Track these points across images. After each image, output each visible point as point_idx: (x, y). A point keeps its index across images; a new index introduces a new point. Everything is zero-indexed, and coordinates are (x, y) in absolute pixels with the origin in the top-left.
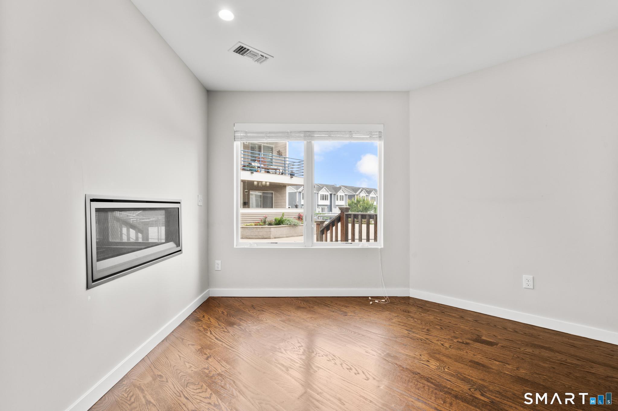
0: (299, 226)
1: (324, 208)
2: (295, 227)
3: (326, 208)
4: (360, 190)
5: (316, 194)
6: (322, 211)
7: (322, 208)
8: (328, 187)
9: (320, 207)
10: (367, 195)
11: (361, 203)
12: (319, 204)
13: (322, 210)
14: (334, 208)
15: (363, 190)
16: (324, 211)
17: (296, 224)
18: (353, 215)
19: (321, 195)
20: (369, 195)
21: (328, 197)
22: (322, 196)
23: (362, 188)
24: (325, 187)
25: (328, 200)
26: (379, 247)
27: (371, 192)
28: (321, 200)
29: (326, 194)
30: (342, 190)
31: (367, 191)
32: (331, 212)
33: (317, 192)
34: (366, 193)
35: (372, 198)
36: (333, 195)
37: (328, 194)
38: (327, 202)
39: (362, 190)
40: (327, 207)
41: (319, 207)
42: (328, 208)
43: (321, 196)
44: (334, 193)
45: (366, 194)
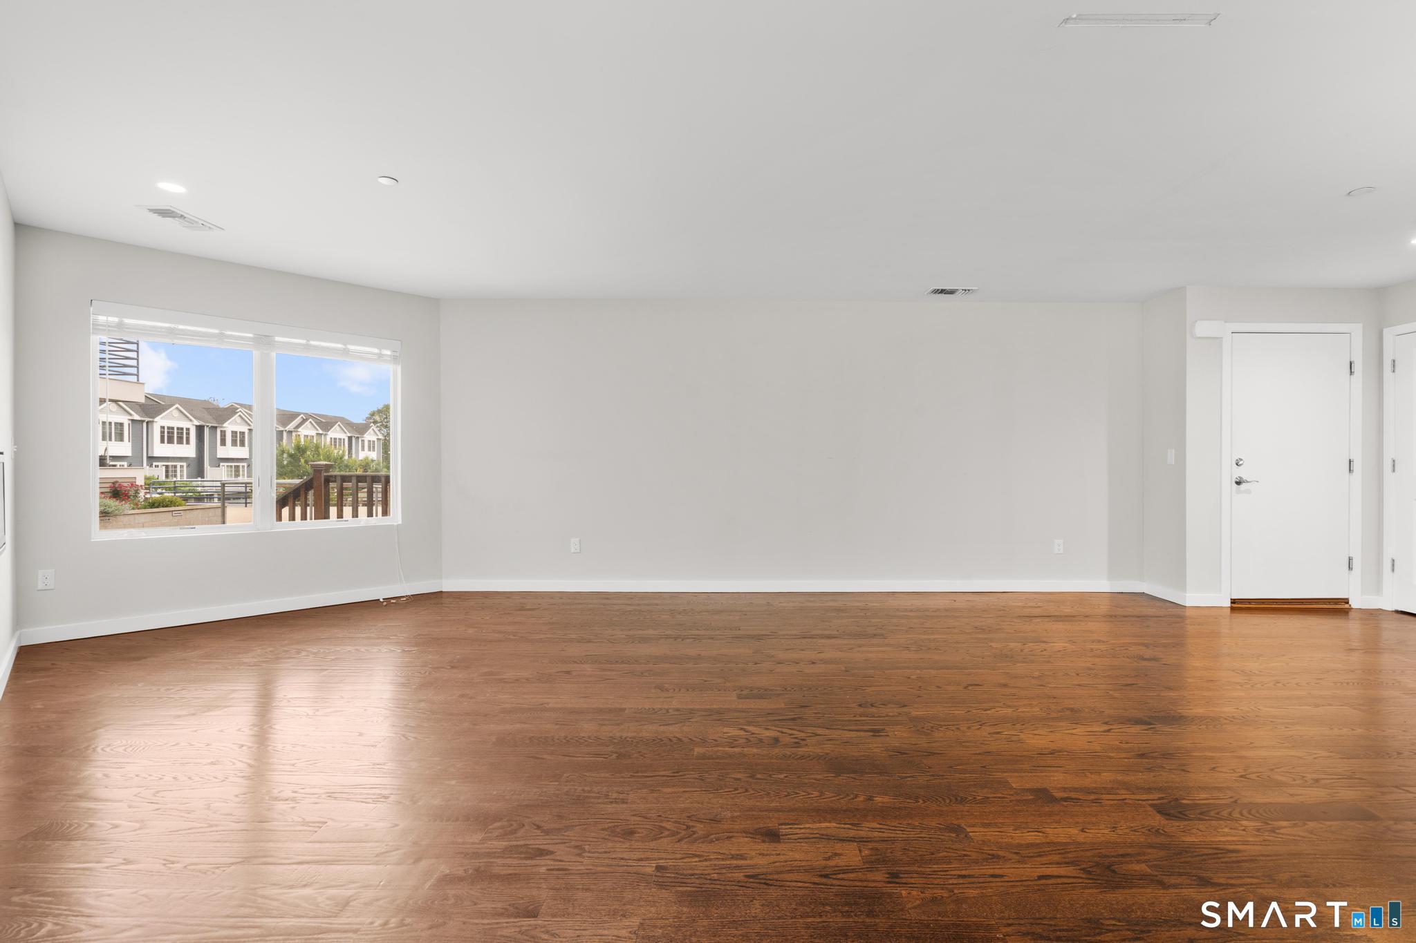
0: (121, 517)
1: (175, 467)
2: (108, 518)
3: (182, 466)
4: (298, 420)
5: (145, 424)
6: (167, 476)
7: (167, 467)
8: (189, 406)
9: (160, 464)
10: (321, 432)
11: (308, 453)
12: (156, 454)
13: (167, 471)
14: (211, 466)
15: (307, 420)
16: (175, 476)
17: (110, 510)
18: (339, 478)
19: (163, 428)
20: (324, 433)
21: (188, 434)
22: (166, 430)
23: (304, 414)
24: (177, 405)
25: (188, 442)
26: (395, 524)
27: (332, 427)
28: (162, 441)
29: (171, 425)
30: (240, 416)
31: (319, 423)
32: (199, 479)
33: (147, 419)
34: (344, 431)
35: (335, 442)
36: (207, 431)
37: (190, 425)
38: (189, 451)
39: (304, 421)
40: (185, 464)
41: (154, 464)
42: (188, 466)
43: (162, 432)
44: (210, 425)
45: (317, 430)
